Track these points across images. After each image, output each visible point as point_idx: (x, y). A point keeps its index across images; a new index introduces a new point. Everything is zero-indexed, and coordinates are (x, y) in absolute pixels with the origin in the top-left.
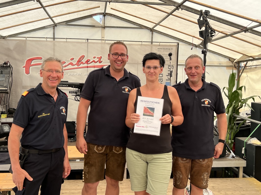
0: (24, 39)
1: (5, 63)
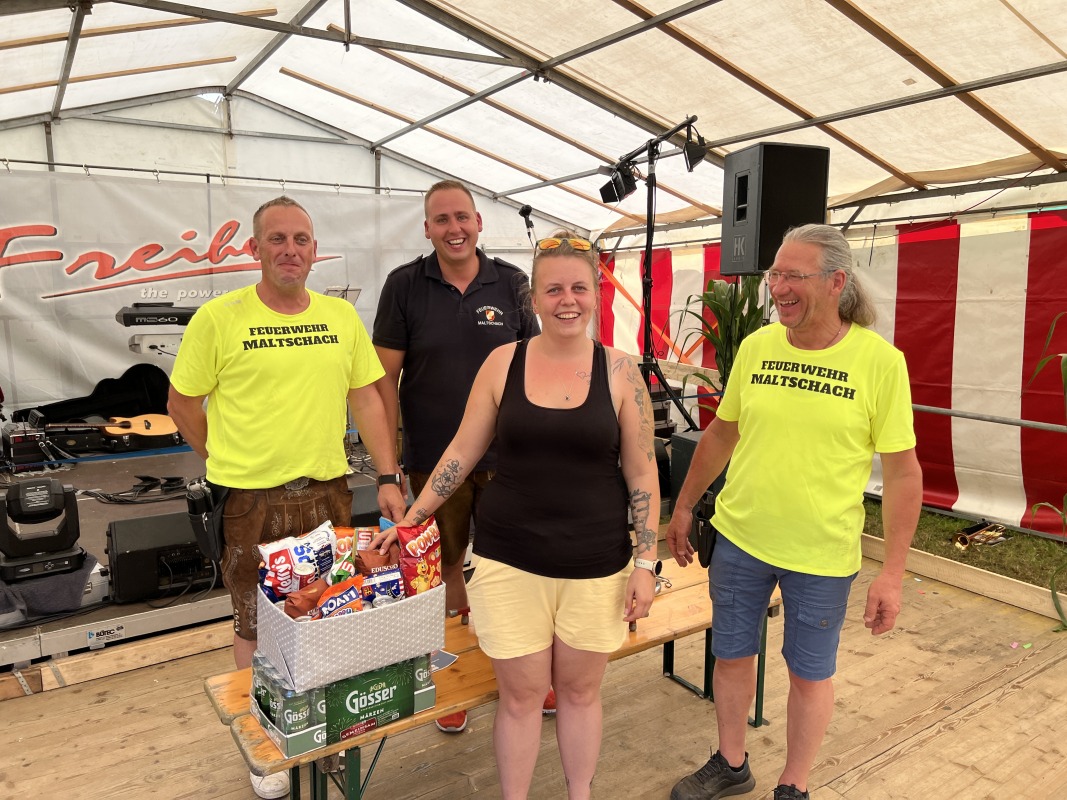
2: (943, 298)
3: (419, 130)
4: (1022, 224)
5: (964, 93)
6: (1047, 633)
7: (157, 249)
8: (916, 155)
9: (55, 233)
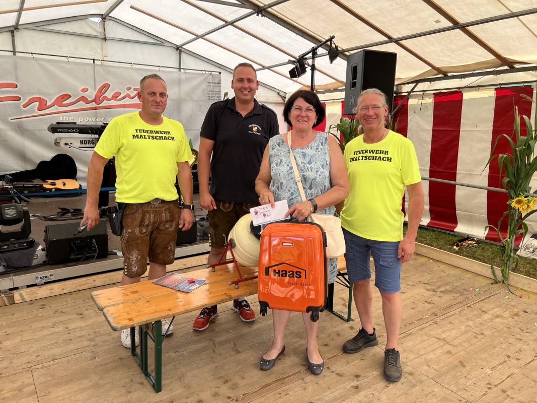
2: (454, 129)
3: (200, 39)
4: (492, 93)
5: (463, 28)
6: (488, 285)
7: (68, 96)
8: (442, 58)
9: (17, 87)
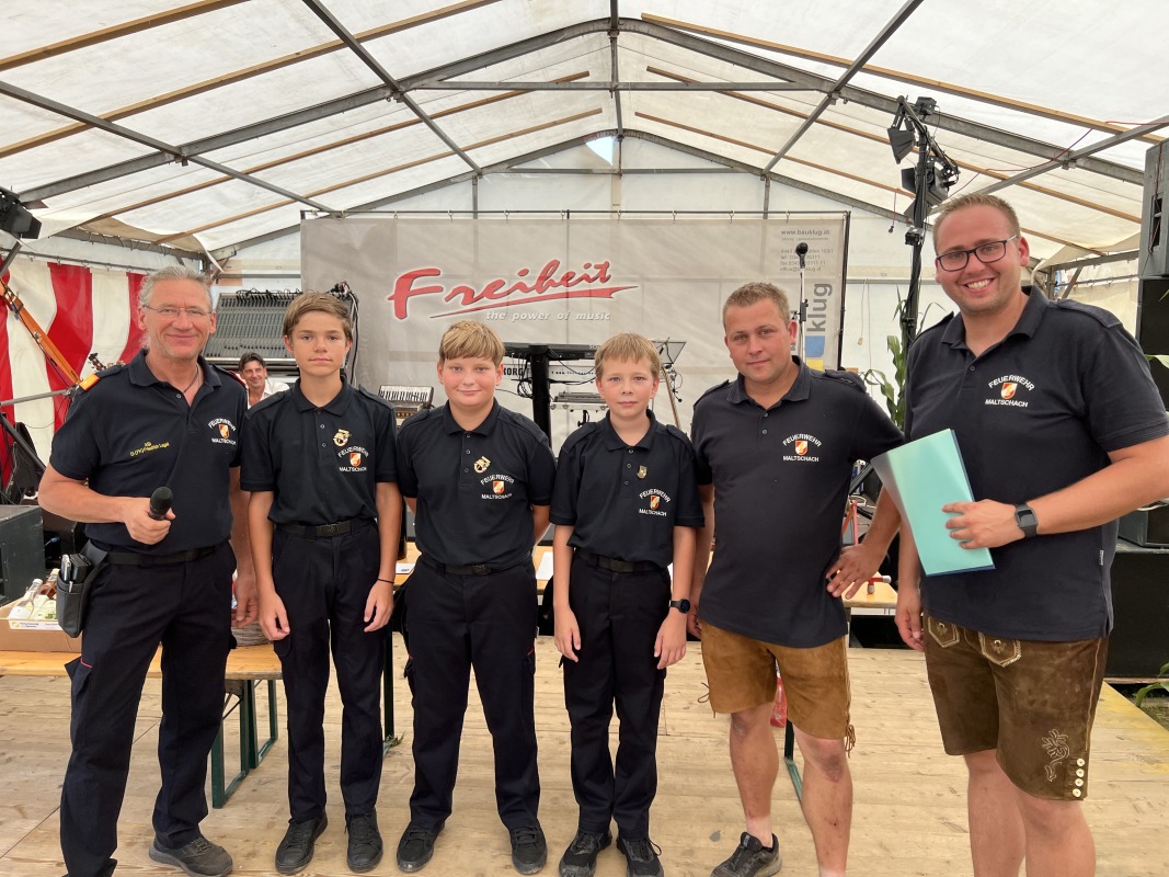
0: (391, 216)
1: (337, 286)
9: (439, 274)
